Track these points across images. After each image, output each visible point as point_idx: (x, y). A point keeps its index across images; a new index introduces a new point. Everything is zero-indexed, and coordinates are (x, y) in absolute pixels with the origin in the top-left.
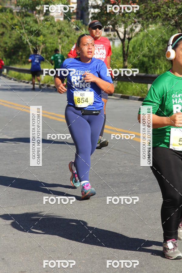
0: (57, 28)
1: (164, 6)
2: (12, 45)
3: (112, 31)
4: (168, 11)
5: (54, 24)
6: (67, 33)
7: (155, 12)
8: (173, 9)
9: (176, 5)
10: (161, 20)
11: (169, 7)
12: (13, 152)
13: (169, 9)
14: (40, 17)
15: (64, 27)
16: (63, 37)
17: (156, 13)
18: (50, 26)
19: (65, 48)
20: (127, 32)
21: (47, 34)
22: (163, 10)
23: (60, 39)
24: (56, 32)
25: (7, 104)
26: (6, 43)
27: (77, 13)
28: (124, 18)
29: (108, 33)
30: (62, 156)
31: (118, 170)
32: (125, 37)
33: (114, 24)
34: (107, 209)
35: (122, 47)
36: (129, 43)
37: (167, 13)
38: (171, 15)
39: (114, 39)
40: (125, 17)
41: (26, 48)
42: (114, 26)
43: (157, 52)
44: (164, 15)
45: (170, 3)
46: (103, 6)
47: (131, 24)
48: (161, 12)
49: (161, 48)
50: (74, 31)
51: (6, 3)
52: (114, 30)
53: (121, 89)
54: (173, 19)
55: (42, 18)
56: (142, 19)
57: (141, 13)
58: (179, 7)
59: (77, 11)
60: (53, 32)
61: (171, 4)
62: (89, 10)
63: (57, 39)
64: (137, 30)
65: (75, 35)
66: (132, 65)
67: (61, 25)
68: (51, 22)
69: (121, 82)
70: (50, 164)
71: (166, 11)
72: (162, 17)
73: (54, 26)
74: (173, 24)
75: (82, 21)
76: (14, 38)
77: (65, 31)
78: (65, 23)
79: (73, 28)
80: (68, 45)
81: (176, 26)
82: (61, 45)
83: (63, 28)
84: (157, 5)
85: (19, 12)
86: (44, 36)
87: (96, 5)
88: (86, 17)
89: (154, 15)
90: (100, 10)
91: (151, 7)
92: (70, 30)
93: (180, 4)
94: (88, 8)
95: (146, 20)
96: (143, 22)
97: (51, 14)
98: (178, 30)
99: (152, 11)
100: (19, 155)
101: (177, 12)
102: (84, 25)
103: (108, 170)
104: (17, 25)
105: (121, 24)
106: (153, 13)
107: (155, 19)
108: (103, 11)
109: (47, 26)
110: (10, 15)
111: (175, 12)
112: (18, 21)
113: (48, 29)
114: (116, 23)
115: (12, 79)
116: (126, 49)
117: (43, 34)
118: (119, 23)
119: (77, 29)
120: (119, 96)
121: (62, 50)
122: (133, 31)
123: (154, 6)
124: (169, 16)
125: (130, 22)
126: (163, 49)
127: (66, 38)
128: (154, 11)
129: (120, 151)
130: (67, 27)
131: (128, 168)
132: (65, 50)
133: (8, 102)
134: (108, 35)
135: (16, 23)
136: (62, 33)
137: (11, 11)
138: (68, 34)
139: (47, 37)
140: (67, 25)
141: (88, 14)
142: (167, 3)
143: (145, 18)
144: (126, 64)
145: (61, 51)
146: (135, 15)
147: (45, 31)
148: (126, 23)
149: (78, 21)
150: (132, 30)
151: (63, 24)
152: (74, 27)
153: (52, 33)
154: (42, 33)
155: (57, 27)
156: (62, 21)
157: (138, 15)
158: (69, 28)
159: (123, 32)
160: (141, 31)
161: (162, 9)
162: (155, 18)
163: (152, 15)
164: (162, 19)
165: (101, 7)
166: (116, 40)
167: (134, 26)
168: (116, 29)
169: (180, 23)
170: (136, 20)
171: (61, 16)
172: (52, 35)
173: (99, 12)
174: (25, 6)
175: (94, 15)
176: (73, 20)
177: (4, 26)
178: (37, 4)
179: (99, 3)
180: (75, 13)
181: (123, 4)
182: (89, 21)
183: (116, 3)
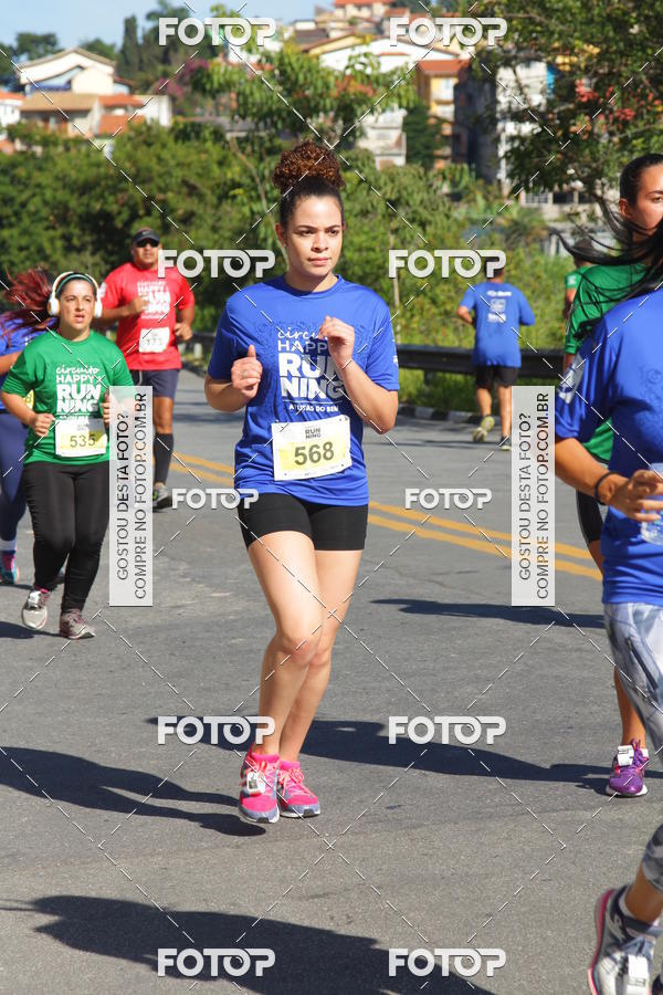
0: (385, 193)
3: (582, 200)
5: (372, 179)
6: (421, 210)
12: (230, 646)
15: (410, 189)
16: (404, 228)
18: (359, 189)
23: (395, 232)
24: (381, 208)
25: (207, 470)
27: (455, 139)
28: (626, 153)
29: (567, 208)
33: (589, 176)
40: (631, 152)
42: (589, 183)
46: (549, 111)
50: (444, 204)
51: (201, 107)
52: (589, 196)
59: (453, 130)
60: (370, 208)
62: (500, 126)
63: (384, 234)
65: (448, 217)
67: (397, 183)
68: (362, 172)
70: (365, 689)
73: (372, 188)
75: (474, 165)
76: (228, 229)
77: (412, 202)
78: (414, 177)
79: (440, 193)
83: (404, 194)
85: (247, 139)
87: (525, 110)
88: (486, 152)
90: (540, 126)
92: (429, 200)
94: (494, 122)
97: (362, 144)
100: (251, 655)
102: (481, 182)
103: (577, 709)
104: (239, 185)
108: (551, 131)
109: (349, 186)
110: (215, 151)
112: (245, 170)
113: (351, 196)
114: (599, 174)
118: (611, 174)
119: (456, 197)
127: (417, 230)
130: (419, 191)
134: (569, 217)
135: (237, 179)
136: (402, 212)
137: (218, 135)
138: (425, 214)
140: (421, 184)
141: (498, 140)
149: (459, 166)
151: (406, 181)
152: (446, 188)
153: (365, 213)
155: (383, 190)
156: (400, 167)
158: (428, 193)
165: (542, 115)
168: (599, 192)
171: (395, 151)
172: (366, 221)
173: (535, 132)
174: (267, 115)
175: (516, 144)
176: (440, 165)
177: (192, 190)
178: (312, 111)
179: (537, 99)
180: (446, 137)
181: (623, 103)
182: (497, 168)
183: (597, 101)
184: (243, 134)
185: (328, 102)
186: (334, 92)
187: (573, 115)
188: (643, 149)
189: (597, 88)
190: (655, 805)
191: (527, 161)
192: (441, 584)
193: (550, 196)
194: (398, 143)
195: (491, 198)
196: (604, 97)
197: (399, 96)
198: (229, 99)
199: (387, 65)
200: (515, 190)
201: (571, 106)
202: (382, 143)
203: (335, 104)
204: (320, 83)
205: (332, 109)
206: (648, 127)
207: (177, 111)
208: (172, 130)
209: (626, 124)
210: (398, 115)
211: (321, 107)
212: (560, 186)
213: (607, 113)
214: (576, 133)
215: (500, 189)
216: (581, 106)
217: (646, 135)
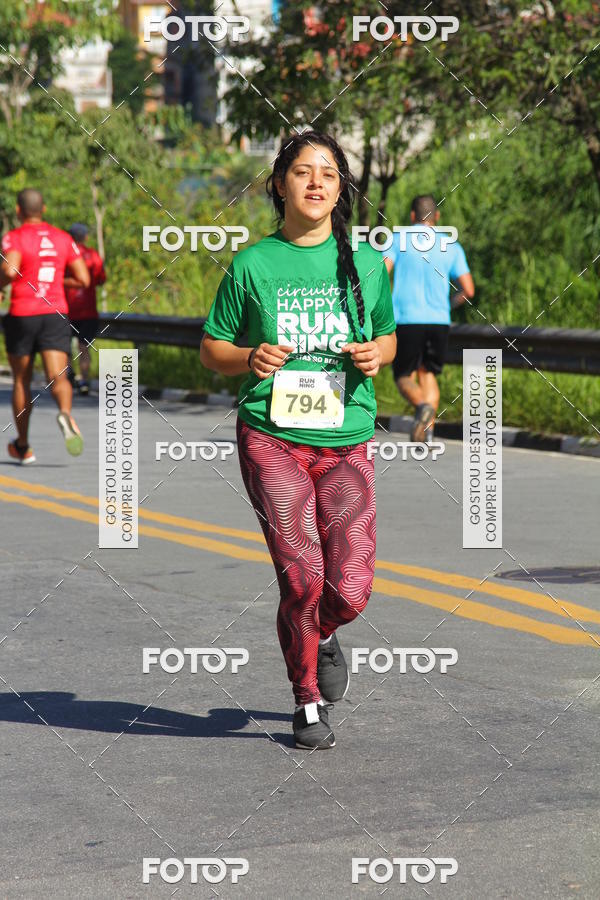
0: (86, 140)
1: (527, 43)
4: (542, 62)
5: (70, 123)
6: (128, 158)
7: (489, 67)
8: (565, 54)
9: (577, 40)
10: (515, 101)
11: (546, 47)
13: (547, 56)
14: (15, 95)
15: (115, 134)
16: (110, 178)
17: (496, 73)
18: (57, 133)
19: (117, 224)
20: (375, 153)
21: (43, 164)
22: (524, 61)
23: (99, 183)
24: (83, 155)
27: (167, 77)
28: (361, 94)
30: (111, 674)
32: (367, 171)
33: (319, 120)
34: (307, 894)
36: (384, 196)
37: (540, 70)
38: (556, 81)
40: (367, 92)
43: (502, 232)
44: (527, 81)
45: (550, 32)
46: (274, 44)
47: (393, 118)
48: (514, 66)
49: (521, 216)
50: (154, 152)
54: (565, 94)
55: (23, 99)
56: (439, 100)
57: (432, 75)
58: (587, 46)
59: (165, 67)
60: (69, 155)
61: (553, 36)
62: (218, 62)
63: (87, 186)
64: (420, 141)
65: (159, 166)
67: (100, 127)
68: (58, 114)
71: (535, 64)
72: (517, 88)
73: (73, 132)
74: (565, 119)
75: (189, 106)
77: (117, 150)
78: (119, 120)
79: (150, 139)
80: (133, 210)
81: (577, 123)
82: (104, 209)
83: (109, 140)
84: (499, 41)
86: (32, 172)
87: (245, 45)
88: (203, 92)
89: (484, 83)
90: (264, 62)
91: (474, 49)
92: (138, 146)
93: (594, 32)
94: (211, 56)
95: (455, 103)
96: (441, 110)
97: (60, 82)
98: (588, 142)
99: (476, 66)
101: (580, 67)
105: (352, 118)
106: (483, 73)
107: (492, 99)
108: (275, 69)
109: (44, 130)
111: (575, 65)
113: (47, 142)
114: (329, 117)
117: (26, 164)
118: (344, 118)
119: (169, 143)
121: (109, 230)
122: (400, 149)
123: (486, 45)
124: (547, 83)
125: (389, 114)
126: (528, 219)
127: (122, 181)
128: (484, 63)
130: (126, 136)
131: (391, 720)
132: (118, 232)
136: (105, 162)
138: (133, 163)
139: (43, 176)
140: (129, 128)
141: (215, 79)
142: (537, 29)
143: (450, 91)
145: (104, 235)
146: (405, 83)
147: (35, 154)
148: (372, 114)
149: (172, 109)
150: (397, 144)
151: (110, 124)
152: (159, 133)
153: (63, 162)
154: (23, 160)
155: (85, 135)
156: (104, 110)
157: (419, 82)
158: (136, 138)
159: (361, 153)
160: (431, 146)
161: (518, 55)
162: (490, 94)
163: (477, 80)
164: (521, 97)
165: (266, 50)
167: (405, 126)
169: (592, 112)
170: (413, 103)
171: (99, 90)
172: (65, 171)
173: (258, 70)
175: (235, 84)
176: (151, 107)
178: (1, 42)
179: (262, 33)
180: (156, 75)
182: (216, 110)
183: (327, 35)
185: (19, 34)
186: (27, 21)
187: (300, 50)
188: (380, 90)
189: (327, 18)
191: (249, 103)
192: (152, 587)
194: (103, 81)
195: (210, 144)
196: (335, 30)
197: (102, 28)
200: (236, 138)
201: (298, 40)
202: (82, 81)
203: (28, 35)
204: (9, 12)
205: (23, 41)
206: (384, 65)
209: (359, 60)
210: (101, 49)
211: (10, 38)
212: (287, 131)
213: (339, 46)
214: (304, 72)
215: (220, 134)
216: (309, 40)
217: (383, 73)
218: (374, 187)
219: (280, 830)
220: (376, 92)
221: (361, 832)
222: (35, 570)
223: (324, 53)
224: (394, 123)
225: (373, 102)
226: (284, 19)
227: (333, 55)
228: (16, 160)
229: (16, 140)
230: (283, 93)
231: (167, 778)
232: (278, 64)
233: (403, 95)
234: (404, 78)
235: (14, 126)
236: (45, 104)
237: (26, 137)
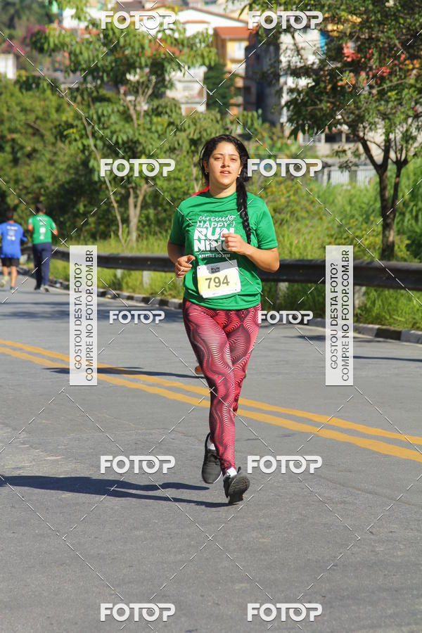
0: (189, 134)
2: (56, 185)
3: (348, 140)
5: (178, 122)
12: (61, 500)
14: (140, 103)
15: (209, 130)
18: (168, 130)
20: (393, 144)
24: (186, 145)
25: (43, 357)
26: (40, 180)
27: (246, 90)
28: (383, 103)
29: (336, 146)
31: (372, 551)
32: (386, 157)
33: (353, 121)
35: (379, 189)
36: (398, 175)
39: (356, 165)
40: (387, 102)
41: (98, 191)
42: (353, 126)
46: (321, 68)
47: (406, 120)
51: (41, 64)
52: (354, 137)
53: (375, 311)
55: (145, 106)
59: (244, 83)
60: (176, 146)
62: (282, 80)
63: (189, 167)
66: (408, 239)
67: (198, 126)
68: (170, 116)
69: (376, 291)
70: (169, 534)
75: (260, 111)
76: (63, 163)
78: (212, 121)
83: (204, 134)
85: (78, 89)
87: (301, 68)
88: (270, 101)
90: (314, 80)
94: (277, 77)
97: (171, 94)
102: (267, 125)
104: (71, 126)
105: (377, 120)
108: (322, 85)
109: (160, 128)
110: (54, 101)
112: (78, 117)
113: (161, 136)
114: (361, 119)
115: (58, 285)
116: (389, 193)
117: (147, 151)
118: (371, 120)
119: (246, 137)
120: (372, 329)
122: (411, 142)
125: (403, 117)
129: (376, 494)
131: (402, 547)
133: (46, 353)
134: (337, 153)
135: (70, 120)
137: (54, 86)
140: (218, 126)
141: (280, 92)
144: (392, 236)
146: (415, 95)
147: (153, 144)
148: (391, 116)
149: (249, 114)
150: (408, 138)
151: (206, 124)
152: (239, 130)
154: (144, 149)
155: (187, 132)
156: (202, 113)
159: (383, 144)
165: (316, 72)
166: (361, 167)
167: (414, 126)
168: (361, 134)
170: (420, 109)
171: (198, 100)
173: (310, 85)
174: (94, 72)
175: (295, 95)
176: (234, 112)
177: (36, 132)
178: (131, 66)
179: (312, 59)
180: (239, 89)
181: (380, 62)
182: (280, 114)
183: (359, 61)
184: (74, 86)
185: (143, 60)
186: (148, 52)
187: (340, 72)
188: (396, 99)
189: (359, 50)
190: (403, 628)
191: (303, 109)
193: (323, 136)
194: (200, 93)
195: (275, 138)
196: (365, 57)
197: (203, 57)
198: (63, 58)
199: (191, 31)
200: (294, 133)
201: (339, 65)
202: (186, 94)
203: (149, 62)
204: (137, 45)
205: (146, 66)
206: (399, 82)
207: (20, 66)
208: (17, 82)
209: (382, 79)
210: (200, 71)
211: (137, 64)
212: (330, 129)
213: (368, 70)
214: (342, 87)
215: (283, 131)
216: (346, 65)
217: (399, 88)
218: (392, 168)
219: (323, 624)
220: (394, 101)
221: (380, 626)
222: (151, 436)
223: (357, 73)
224: (407, 123)
225: (392, 109)
226: (329, 50)
227: (363, 75)
228: (140, 148)
229: (140, 134)
230: (328, 102)
231: (243, 585)
232: (324, 82)
233: (413, 104)
234: (414, 91)
235: (139, 125)
236: (160, 109)
237: (147, 132)
